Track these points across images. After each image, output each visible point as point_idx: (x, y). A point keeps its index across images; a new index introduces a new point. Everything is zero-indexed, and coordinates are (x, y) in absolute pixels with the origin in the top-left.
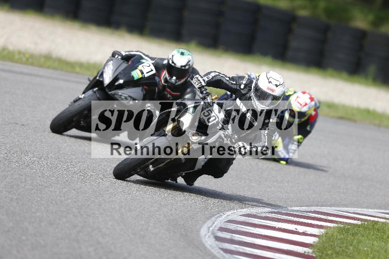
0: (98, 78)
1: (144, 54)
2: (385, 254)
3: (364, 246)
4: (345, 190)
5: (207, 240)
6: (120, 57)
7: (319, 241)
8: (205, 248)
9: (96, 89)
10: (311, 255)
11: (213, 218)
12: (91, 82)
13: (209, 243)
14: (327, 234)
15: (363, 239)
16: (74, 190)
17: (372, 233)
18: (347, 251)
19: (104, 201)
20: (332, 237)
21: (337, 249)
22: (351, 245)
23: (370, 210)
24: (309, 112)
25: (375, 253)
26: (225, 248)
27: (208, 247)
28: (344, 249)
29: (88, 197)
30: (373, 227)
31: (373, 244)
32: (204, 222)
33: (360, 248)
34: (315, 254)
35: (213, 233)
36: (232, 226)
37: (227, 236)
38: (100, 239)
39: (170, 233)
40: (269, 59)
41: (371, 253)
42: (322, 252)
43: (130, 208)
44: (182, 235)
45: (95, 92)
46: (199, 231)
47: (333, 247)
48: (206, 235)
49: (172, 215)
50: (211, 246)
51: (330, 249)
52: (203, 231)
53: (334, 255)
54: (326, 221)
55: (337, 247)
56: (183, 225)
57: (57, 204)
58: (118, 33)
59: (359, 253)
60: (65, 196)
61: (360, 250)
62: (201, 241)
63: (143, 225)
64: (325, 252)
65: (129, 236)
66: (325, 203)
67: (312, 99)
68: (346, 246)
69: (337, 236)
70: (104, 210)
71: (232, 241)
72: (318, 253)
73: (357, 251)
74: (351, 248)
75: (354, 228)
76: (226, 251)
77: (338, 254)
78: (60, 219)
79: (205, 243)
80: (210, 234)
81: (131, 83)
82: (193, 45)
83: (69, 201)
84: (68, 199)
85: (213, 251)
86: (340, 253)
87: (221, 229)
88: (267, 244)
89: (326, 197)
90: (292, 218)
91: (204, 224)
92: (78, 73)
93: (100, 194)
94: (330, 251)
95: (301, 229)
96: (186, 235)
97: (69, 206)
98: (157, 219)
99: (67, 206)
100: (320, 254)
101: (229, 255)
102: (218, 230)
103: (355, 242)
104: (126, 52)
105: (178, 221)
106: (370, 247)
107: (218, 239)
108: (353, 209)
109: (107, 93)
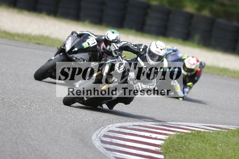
0: (62, 47)
1: (91, 33)
2: (205, 151)
3: (192, 146)
4: (180, 112)
5: (96, 142)
6: (76, 35)
7: (165, 143)
8: (95, 147)
9: (61, 54)
10: (160, 151)
11: (100, 129)
12: (59, 50)
13: (97, 144)
14: (170, 138)
15: (192, 141)
16: (14, 112)
17: (197, 138)
18: (182, 149)
19: (33, 119)
20: (173, 141)
21: (176, 148)
22: (184, 145)
23: (196, 124)
24: (196, 69)
25: (199, 150)
26: (107, 147)
27: (97, 147)
28: (180, 148)
29: (23, 116)
30: (198, 135)
31: (198, 145)
32: (94, 132)
33: (190, 147)
34: (162, 151)
35: (100, 138)
36: (112, 134)
37: (109, 140)
38: (31, 142)
39: (73, 138)
40: (133, 32)
41: (197, 150)
42: (167, 149)
43: (49, 123)
44: (81, 139)
45: (61, 56)
46: (91, 137)
47: (173, 147)
48: (95, 140)
49: (74, 127)
50: (98, 146)
51: (172, 148)
52: (94, 137)
53: (174, 152)
54: (169, 130)
55: (176, 147)
56: (81, 133)
57: (4, 120)
58: (41, 15)
59: (189, 151)
60: (9, 116)
61: (190, 148)
62: (92, 143)
63: (56, 133)
64: (169, 150)
65: (48, 140)
66: (168, 120)
67: (198, 61)
68: (181, 146)
69: (176, 140)
70: (33, 124)
71: (111, 143)
72: (164, 151)
73: (188, 149)
74: (184, 147)
75: (186, 135)
76: (108, 149)
77: (176, 151)
78: (5, 130)
79: (95, 145)
80: (98, 139)
81: (82, 50)
82: (87, 23)
83: (11, 119)
84: (10, 118)
85: (100, 149)
86: (178, 150)
87: (105, 136)
88: (133, 145)
89: (169, 116)
90: (148, 129)
91: (94, 133)
92: (16, 40)
93: (30, 115)
94: (172, 149)
95: (154, 135)
96: (83, 139)
97: (11, 122)
98: (65, 130)
99: (10, 122)
100: (166, 151)
101: (110, 152)
102: (103, 136)
103: (187, 144)
104: (80, 32)
105: (78, 131)
106: (196, 147)
107: (103, 142)
108: (185, 123)
109: (67, 56)
